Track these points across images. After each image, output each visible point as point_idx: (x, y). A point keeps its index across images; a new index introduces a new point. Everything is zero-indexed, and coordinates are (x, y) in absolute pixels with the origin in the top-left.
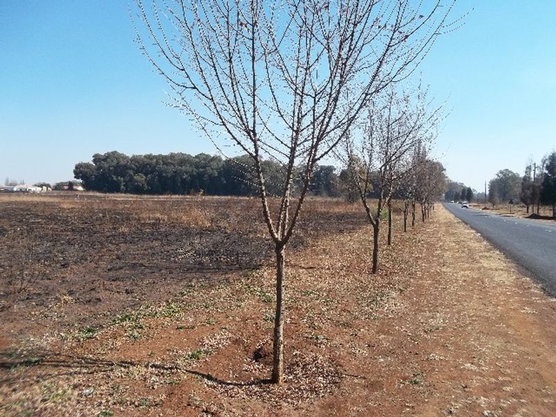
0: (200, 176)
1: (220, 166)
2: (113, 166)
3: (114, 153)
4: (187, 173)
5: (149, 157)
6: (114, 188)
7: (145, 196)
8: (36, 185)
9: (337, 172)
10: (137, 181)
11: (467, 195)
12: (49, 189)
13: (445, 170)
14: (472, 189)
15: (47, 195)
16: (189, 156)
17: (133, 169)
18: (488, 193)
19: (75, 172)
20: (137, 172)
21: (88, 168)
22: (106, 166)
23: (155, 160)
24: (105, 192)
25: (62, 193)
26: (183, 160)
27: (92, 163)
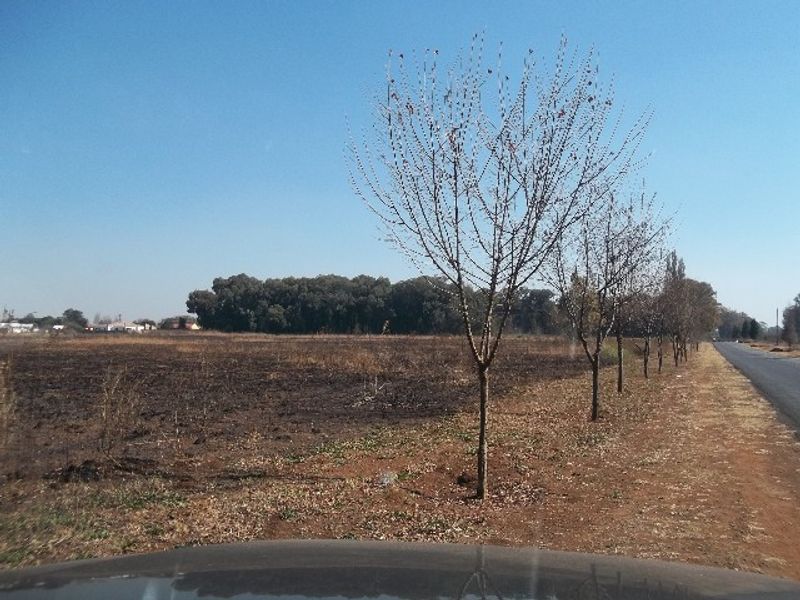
0: (360, 307)
1: (388, 292)
2: (240, 295)
3: (242, 276)
4: (341, 303)
5: (290, 281)
6: (241, 326)
7: (283, 336)
8: (135, 323)
9: (555, 299)
10: (273, 315)
11: (749, 330)
12: (153, 328)
13: (715, 293)
14: (758, 320)
15: (150, 335)
16: (345, 279)
17: (267, 299)
18: (781, 326)
19: (188, 304)
20: (272, 302)
21: (205, 298)
22: (231, 294)
23: (297, 285)
24: (228, 331)
25: (171, 333)
26: (336, 284)
27: (211, 290)
